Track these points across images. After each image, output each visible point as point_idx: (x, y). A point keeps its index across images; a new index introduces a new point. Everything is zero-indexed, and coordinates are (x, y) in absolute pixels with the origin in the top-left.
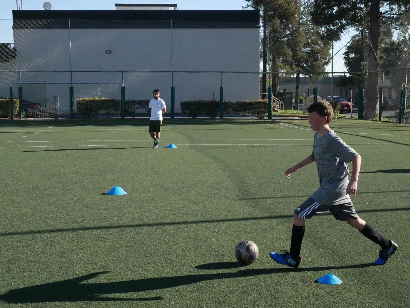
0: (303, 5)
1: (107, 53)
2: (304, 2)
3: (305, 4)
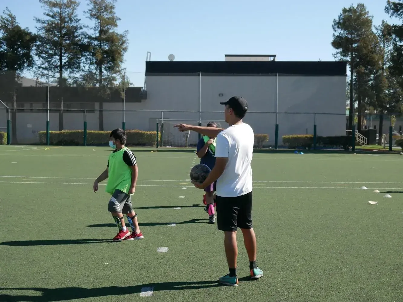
0: (387, 53)
1: (220, 96)
2: (387, 50)
3: (388, 52)
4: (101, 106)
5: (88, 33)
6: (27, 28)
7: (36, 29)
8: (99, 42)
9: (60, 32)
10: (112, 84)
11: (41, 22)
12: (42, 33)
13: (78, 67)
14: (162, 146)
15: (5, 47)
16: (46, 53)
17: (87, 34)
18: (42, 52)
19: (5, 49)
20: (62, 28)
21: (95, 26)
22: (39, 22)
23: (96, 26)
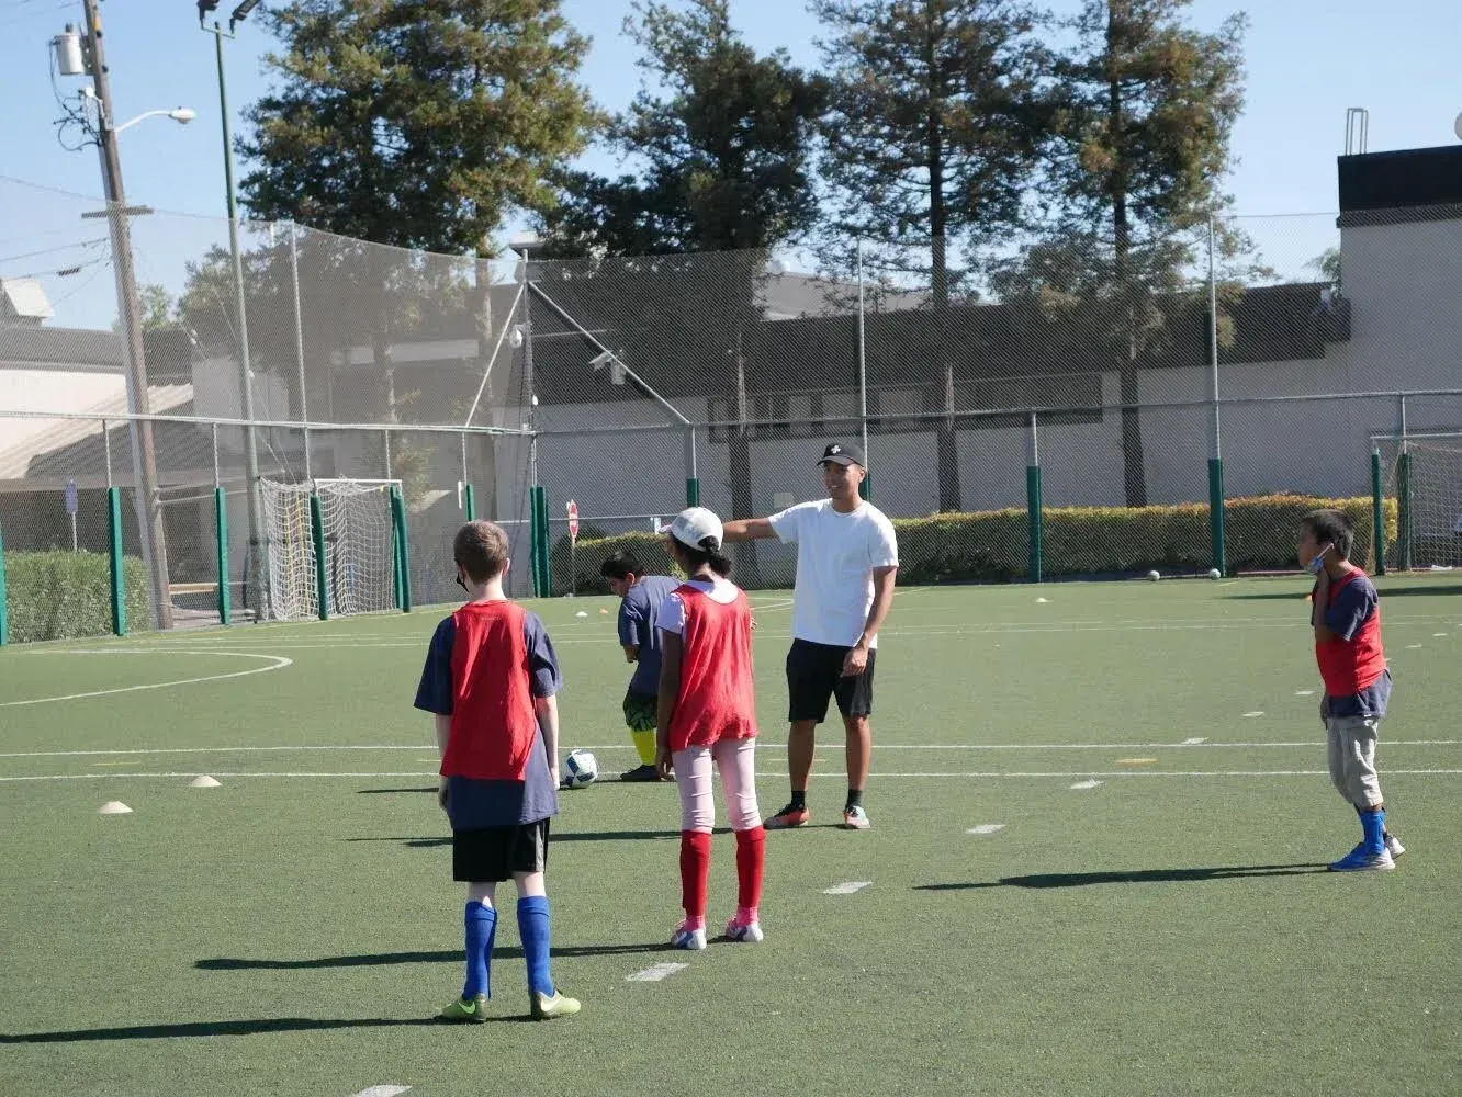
4: (1129, 389)
5: (1048, 46)
6: (781, 51)
7: (821, 52)
8: (1107, 87)
9: (926, 55)
10: (1170, 280)
11: (837, 17)
12: (847, 69)
13: (1009, 214)
14: (1409, 564)
15: (688, 147)
16: (870, 157)
17: (1049, 53)
18: (849, 157)
19: (686, 156)
20: (935, 36)
21: (1084, 13)
22: (831, 19)
23: (1089, 11)
